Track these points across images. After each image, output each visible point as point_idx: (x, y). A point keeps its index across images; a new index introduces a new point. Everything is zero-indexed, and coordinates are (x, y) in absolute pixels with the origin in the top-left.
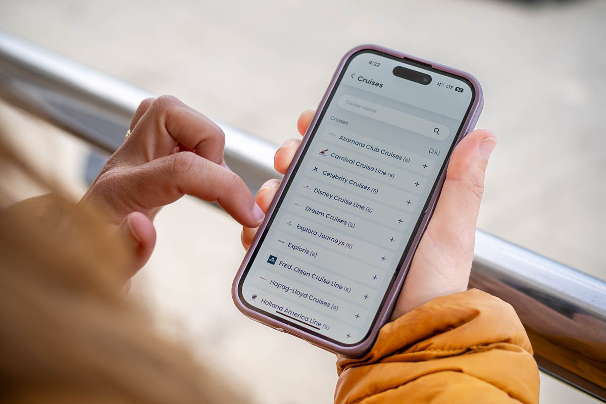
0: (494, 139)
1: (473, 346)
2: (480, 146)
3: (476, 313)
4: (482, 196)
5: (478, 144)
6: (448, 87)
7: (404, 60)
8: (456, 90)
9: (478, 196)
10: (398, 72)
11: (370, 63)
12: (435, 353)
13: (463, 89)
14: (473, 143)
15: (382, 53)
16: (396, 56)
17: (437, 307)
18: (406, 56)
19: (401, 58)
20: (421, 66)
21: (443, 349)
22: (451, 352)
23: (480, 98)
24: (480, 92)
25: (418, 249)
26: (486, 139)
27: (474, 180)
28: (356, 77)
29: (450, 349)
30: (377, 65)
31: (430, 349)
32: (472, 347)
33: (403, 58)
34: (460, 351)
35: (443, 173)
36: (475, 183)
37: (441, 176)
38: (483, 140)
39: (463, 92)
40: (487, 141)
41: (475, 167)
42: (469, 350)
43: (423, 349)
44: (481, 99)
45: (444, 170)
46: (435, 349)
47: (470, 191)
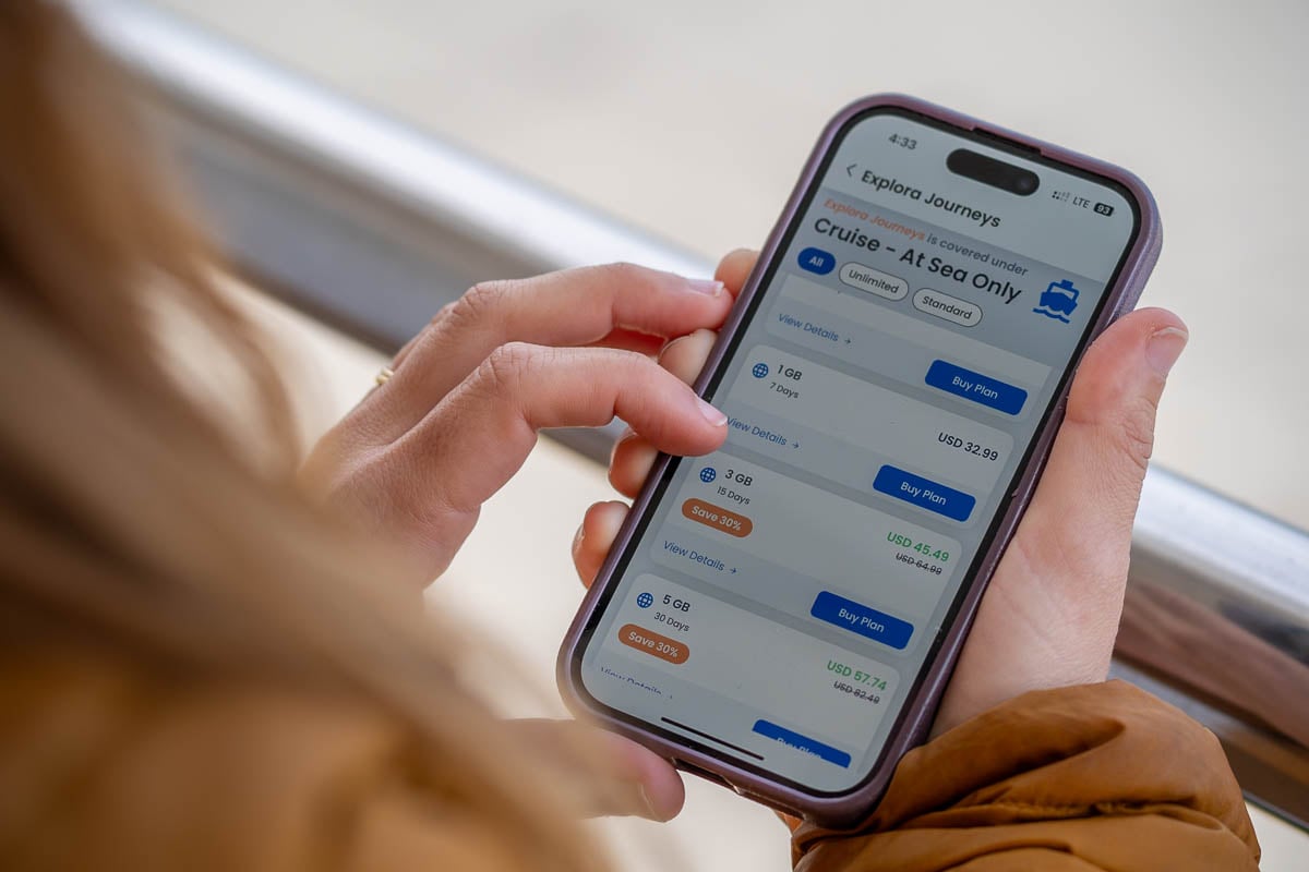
0: (1180, 332)
1: (1104, 802)
2: (1148, 346)
3: (1116, 729)
4: (1147, 463)
5: (1142, 342)
6: (1078, 201)
7: (974, 134)
8: (1096, 209)
9: (1139, 464)
10: (961, 163)
11: (894, 139)
12: (1013, 809)
13: (1112, 209)
14: (1129, 339)
15: (921, 115)
16: (955, 124)
17: (1027, 712)
18: (979, 126)
19: (968, 131)
20: (1015, 149)
21: (1031, 802)
22: (1052, 811)
23: (1151, 231)
24: (1152, 215)
25: (993, 579)
26: (1164, 332)
27: (1129, 425)
28: (858, 173)
29: (1048, 803)
30: (910, 144)
31: (1002, 801)
32: (1101, 807)
33: (971, 129)
34: (1072, 812)
35: (1058, 406)
36: (1132, 433)
37: (1054, 412)
38: (1156, 334)
39: (1113, 215)
40: (1164, 337)
41: (1133, 398)
42: (1093, 812)
43: (989, 801)
44: (1155, 234)
45: (1060, 400)
46: (1014, 800)
47: (1119, 452)
